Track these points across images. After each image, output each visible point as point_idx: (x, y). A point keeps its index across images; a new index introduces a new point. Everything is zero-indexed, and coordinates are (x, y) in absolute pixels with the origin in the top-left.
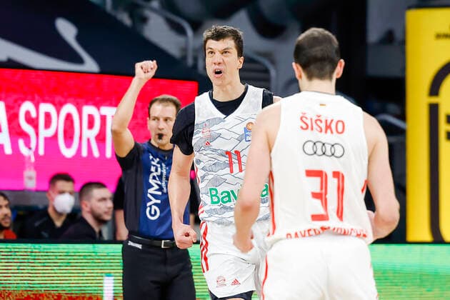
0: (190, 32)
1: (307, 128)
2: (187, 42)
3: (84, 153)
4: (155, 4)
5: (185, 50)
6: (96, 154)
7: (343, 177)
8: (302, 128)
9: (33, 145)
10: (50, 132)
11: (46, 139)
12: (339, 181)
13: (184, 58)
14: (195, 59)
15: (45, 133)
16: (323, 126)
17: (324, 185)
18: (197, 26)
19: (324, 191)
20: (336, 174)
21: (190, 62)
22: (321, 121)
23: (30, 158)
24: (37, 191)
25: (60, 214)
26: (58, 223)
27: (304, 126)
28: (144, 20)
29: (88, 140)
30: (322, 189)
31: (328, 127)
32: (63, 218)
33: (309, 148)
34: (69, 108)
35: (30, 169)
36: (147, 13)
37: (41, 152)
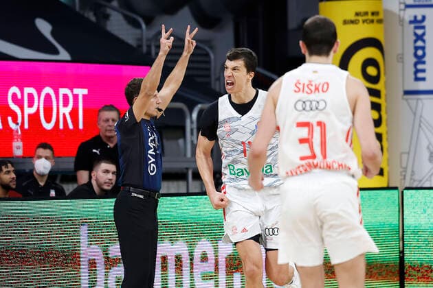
0: (144, 26)
1: (299, 91)
2: (142, 34)
3: (61, 126)
4: (115, 4)
5: (140, 40)
6: (71, 126)
7: (325, 125)
8: (295, 91)
9: (20, 121)
10: (33, 110)
11: (30, 116)
12: (321, 129)
13: (140, 46)
14: (149, 47)
15: (29, 111)
16: (313, 88)
17: (311, 132)
18: (149, 21)
19: (310, 137)
20: (319, 124)
21: (145, 49)
22: (312, 85)
23: (17, 131)
24: (23, 157)
25: (42, 176)
26: (42, 184)
27: (297, 90)
28: (107, 17)
29: (64, 115)
30: (309, 134)
31: (317, 89)
32: (45, 178)
33: (299, 106)
34: (48, 90)
35: (18, 141)
36: (109, 11)
37: (26, 126)
